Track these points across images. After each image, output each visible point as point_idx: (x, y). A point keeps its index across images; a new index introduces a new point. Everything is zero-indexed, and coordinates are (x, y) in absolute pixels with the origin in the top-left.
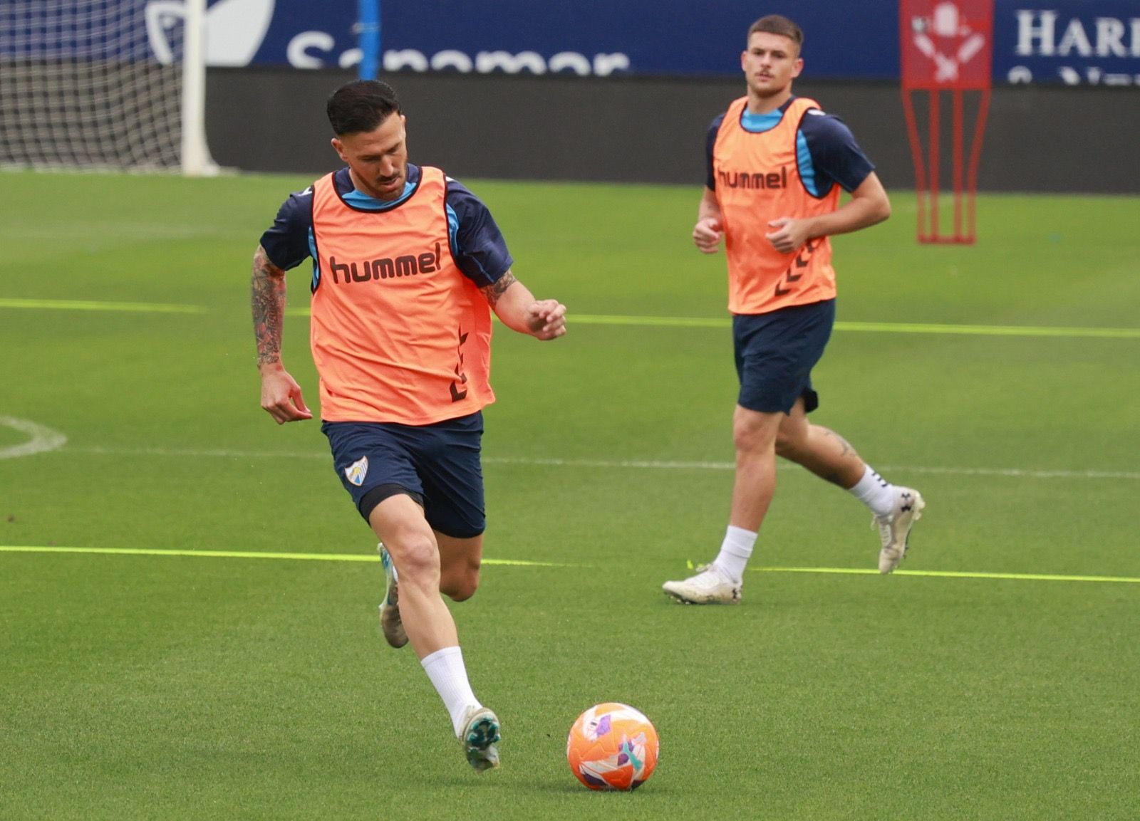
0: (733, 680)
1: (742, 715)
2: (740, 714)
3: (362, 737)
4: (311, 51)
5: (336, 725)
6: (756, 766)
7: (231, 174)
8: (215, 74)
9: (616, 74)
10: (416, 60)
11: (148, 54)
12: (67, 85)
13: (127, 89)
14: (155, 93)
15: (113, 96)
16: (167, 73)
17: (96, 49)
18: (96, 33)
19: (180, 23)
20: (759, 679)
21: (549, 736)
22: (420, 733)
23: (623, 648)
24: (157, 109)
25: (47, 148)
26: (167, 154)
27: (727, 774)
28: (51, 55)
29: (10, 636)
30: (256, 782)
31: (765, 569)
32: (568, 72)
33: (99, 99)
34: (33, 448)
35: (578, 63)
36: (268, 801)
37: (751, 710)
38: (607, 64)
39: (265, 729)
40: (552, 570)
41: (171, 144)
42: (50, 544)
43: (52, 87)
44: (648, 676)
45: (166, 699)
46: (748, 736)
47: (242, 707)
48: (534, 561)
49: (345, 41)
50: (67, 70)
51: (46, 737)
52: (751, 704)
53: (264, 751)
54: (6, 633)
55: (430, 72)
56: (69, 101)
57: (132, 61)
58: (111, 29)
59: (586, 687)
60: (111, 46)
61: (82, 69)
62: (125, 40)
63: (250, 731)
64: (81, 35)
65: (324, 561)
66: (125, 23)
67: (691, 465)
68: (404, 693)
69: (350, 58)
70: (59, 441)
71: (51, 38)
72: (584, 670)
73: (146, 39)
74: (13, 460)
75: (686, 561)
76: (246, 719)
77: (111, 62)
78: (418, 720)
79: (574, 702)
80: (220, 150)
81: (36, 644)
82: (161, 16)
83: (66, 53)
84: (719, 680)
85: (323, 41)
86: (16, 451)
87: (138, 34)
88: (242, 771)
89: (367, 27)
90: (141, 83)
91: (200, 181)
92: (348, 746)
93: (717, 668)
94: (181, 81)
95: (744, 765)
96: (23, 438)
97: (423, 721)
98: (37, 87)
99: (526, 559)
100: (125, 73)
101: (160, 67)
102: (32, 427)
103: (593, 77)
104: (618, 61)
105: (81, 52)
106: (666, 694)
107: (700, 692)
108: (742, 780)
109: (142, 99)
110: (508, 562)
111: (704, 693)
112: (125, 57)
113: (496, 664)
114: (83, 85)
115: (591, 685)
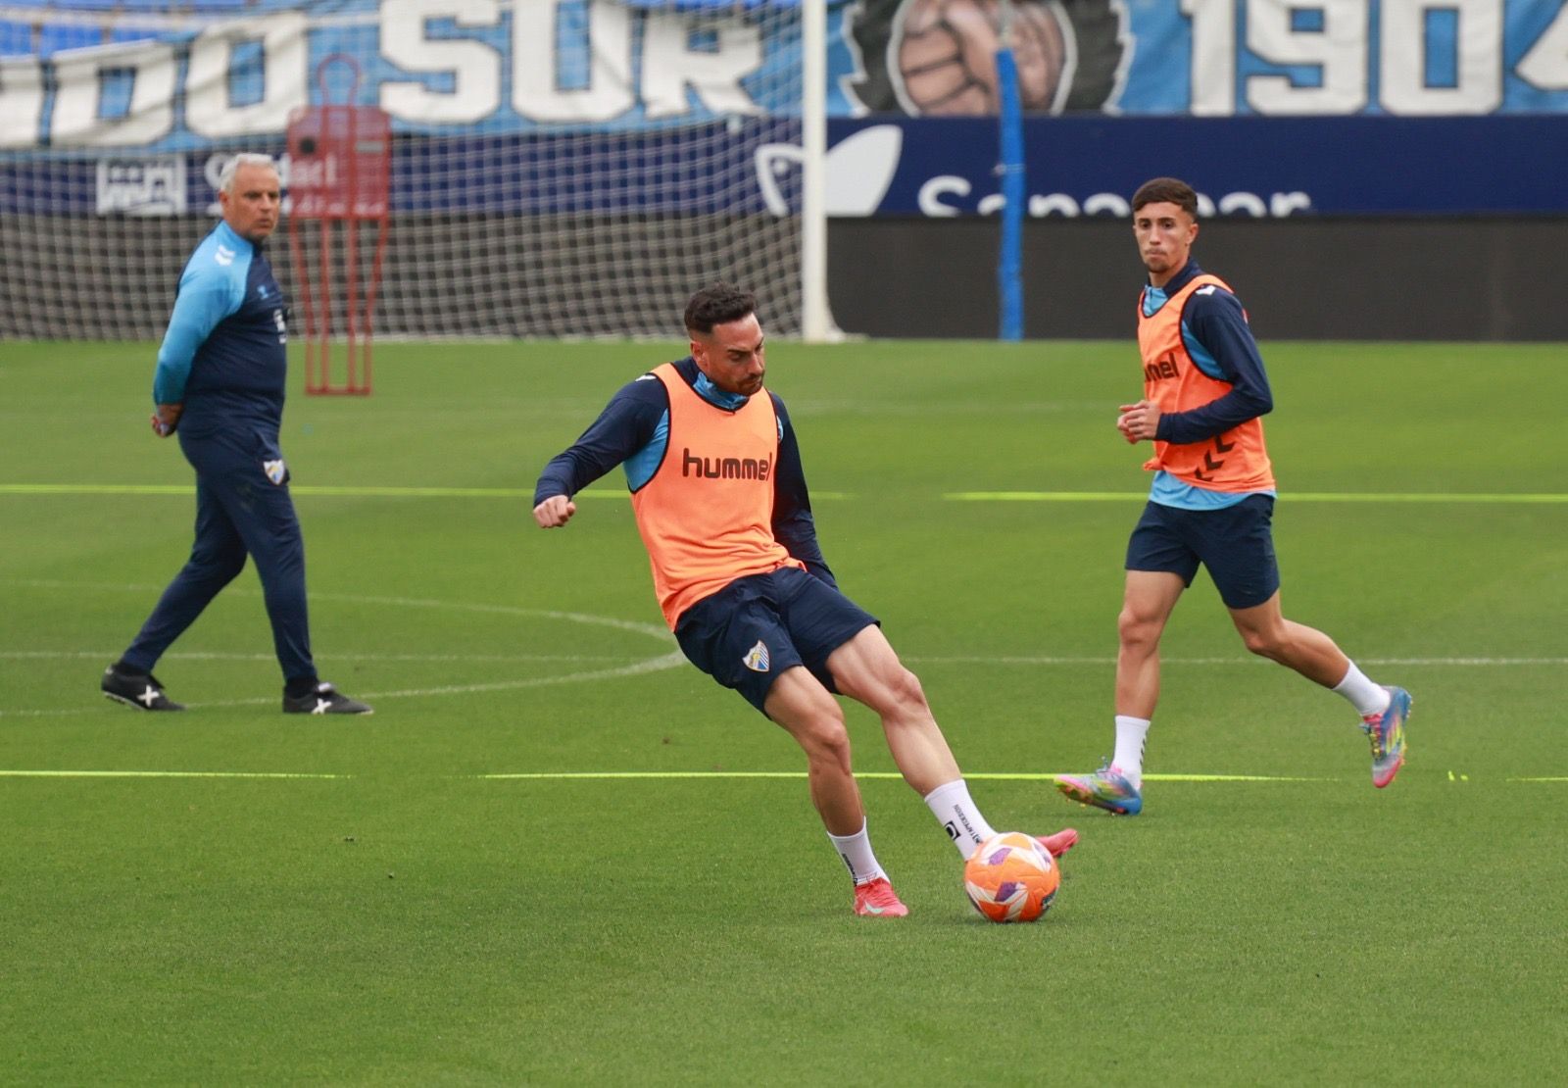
0: (1520, 907)
1: (1536, 947)
2: (1533, 946)
3: (1104, 982)
4: (944, 197)
5: (1072, 969)
6: (1561, 1006)
7: (859, 339)
8: (836, 225)
9: (1296, 214)
10: (1066, 205)
11: (760, 205)
12: (670, 243)
13: (738, 245)
14: (770, 249)
15: (722, 253)
16: (783, 226)
17: (702, 201)
18: (701, 182)
19: (796, 170)
20: (1550, 906)
21: (1318, 976)
22: (1169, 976)
23: (1389, 873)
24: (773, 267)
25: (647, 315)
26: (784, 319)
27: (1529, 1016)
28: (650, 208)
30: (991, 1037)
31: (1538, 779)
32: (1242, 213)
33: (706, 257)
35: (1254, 205)
36: (1007, 1058)
37: (1547, 941)
38: (1282, 205)
39: (991, 975)
40: (1294, 785)
41: (789, 308)
42: (716, 769)
43: (652, 244)
44: (1421, 906)
45: (872, 943)
46: (1547, 971)
47: (961, 951)
48: (1272, 776)
49: (985, 184)
50: (668, 225)
51: (743, 989)
52: (1544, 934)
53: (995, 1000)
55: (1083, 218)
56: (671, 261)
57: (743, 214)
58: (718, 177)
59: (1353, 919)
60: (718, 197)
61: (686, 224)
62: (734, 189)
63: (974, 978)
64: (684, 185)
65: (1031, 781)
66: (734, 170)
67: (1436, 661)
68: (1144, 930)
69: (990, 204)
71: (649, 189)
72: (1348, 900)
73: (757, 189)
74: (658, 672)
75: (1447, 771)
76: (968, 964)
77: (719, 215)
78: (1165, 961)
79: (1342, 937)
80: (844, 313)
81: (716, 883)
82: (773, 161)
83: (667, 205)
84: (1505, 908)
85: (959, 186)
87: (748, 182)
88: (972, 1024)
89: (1010, 168)
90: (753, 238)
91: (824, 348)
92: (1090, 993)
93: (1499, 894)
94: (800, 236)
95: (1548, 1005)
97: (1171, 961)
98: (635, 245)
99: (1262, 775)
100: (736, 227)
101: (775, 220)
103: (1269, 218)
104: (1299, 200)
105: (685, 204)
106: (1445, 925)
107: (1484, 921)
108: (1547, 1023)
109: (755, 256)
110: (1242, 778)
111: (1490, 923)
112: (735, 208)
113: (1245, 895)
114: (687, 242)
115: (1357, 917)
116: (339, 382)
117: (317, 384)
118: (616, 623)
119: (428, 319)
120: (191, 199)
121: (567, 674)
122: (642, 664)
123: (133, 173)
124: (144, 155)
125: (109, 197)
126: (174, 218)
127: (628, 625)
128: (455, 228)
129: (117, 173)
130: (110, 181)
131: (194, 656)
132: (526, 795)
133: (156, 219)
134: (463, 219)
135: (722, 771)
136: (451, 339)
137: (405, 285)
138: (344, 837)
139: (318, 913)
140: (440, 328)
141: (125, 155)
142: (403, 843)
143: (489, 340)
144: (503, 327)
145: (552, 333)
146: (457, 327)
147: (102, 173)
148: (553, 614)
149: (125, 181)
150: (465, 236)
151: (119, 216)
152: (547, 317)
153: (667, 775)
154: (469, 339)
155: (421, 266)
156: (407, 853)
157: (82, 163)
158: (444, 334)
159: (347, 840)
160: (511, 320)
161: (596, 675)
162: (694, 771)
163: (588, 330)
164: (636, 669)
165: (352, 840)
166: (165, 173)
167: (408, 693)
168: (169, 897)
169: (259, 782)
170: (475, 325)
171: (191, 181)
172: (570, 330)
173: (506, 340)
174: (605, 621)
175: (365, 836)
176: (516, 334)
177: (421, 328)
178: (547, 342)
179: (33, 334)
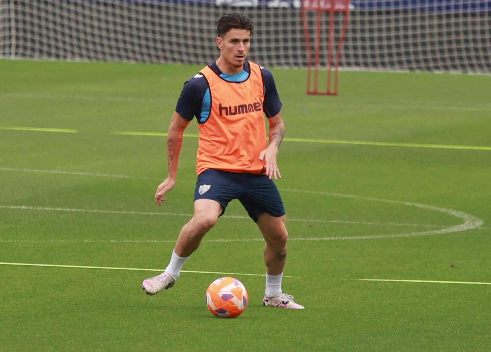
12: (487, 27)
25: (474, 62)
28: (478, 10)
29: (451, 331)
34: (464, 227)
42: (474, 280)
43: (478, 28)
50: (486, 19)
54: (449, 329)
56: (487, 36)
70: (479, 223)
74: (454, 233)
81: (465, 334)
83: (486, 9)
86: (455, 229)
96: (460, 221)
98: (470, 28)
102: (465, 216)
116: (322, 89)
117: (312, 90)
118: (437, 209)
119: (370, 60)
121: (410, 232)
122: (447, 229)
126: (251, 8)
127: (443, 210)
128: (384, 17)
131: (234, 217)
132: (381, 290)
133: (243, 8)
134: (388, 13)
135: (477, 282)
136: (380, 70)
137: (359, 44)
139: (273, 342)
140: (375, 64)
142: (318, 310)
143: (399, 71)
144: (406, 66)
145: (429, 69)
146: (383, 64)
148: (408, 204)
150: (388, 21)
151: (225, 6)
152: (426, 61)
153: (450, 282)
154: (389, 70)
155: (367, 35)
156: (320, 315)
158: (377, 67)
160: (409, 62)
161: (424, 233)
162: (463, 281)
163: (446, 68)
164: (444, 231)
167: (333, 238)
169: (255, 278)
170: (392, 64)
172: (437, 68)
173: (407, 72)
174: (432, 208)
176: (411, 69)
177: (366, 64)
178: (426, 73)
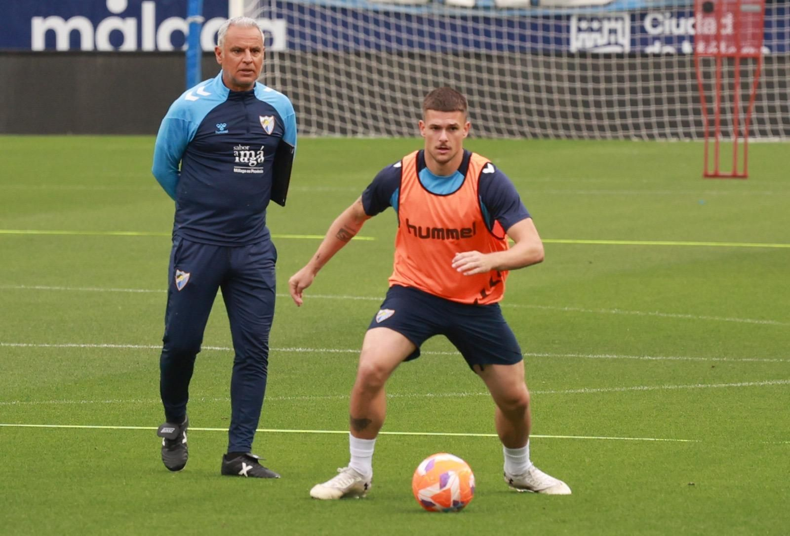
116: (726, 170)
117: (711, 172)
120: (633, 42)
123: (595, 25)
124: (600, 12)
125: (578, 42)
126: (620, 56)
129: (584, 25)
130: (579, 30)
133: (608, 56)
137: (777, 103)
138: (688, 483)
141: (588, 12)
142: (728, 488)
147: (574, 24)
149: (591, 30)
151: (583, 54)
156: (730, 494)
157: (558, 17)
159: (690, 484)
165: (693, 484)
166: (617, 25)
167: (746, 384)
168: (564, 521)
169: (635, 444)
171: (633, 30)
175: (702, 482)
179: (523, 134)
